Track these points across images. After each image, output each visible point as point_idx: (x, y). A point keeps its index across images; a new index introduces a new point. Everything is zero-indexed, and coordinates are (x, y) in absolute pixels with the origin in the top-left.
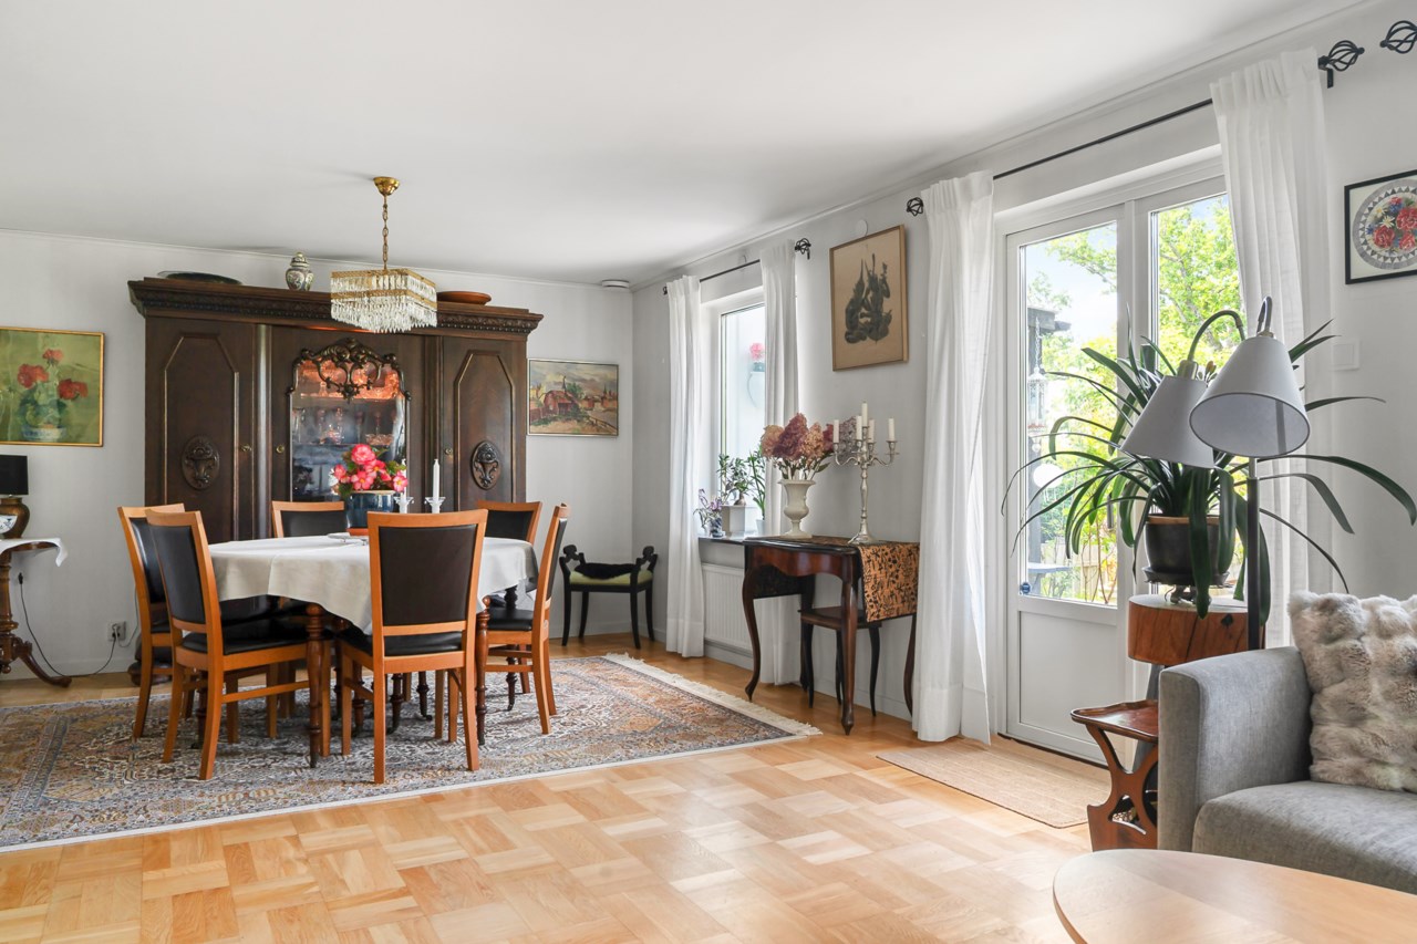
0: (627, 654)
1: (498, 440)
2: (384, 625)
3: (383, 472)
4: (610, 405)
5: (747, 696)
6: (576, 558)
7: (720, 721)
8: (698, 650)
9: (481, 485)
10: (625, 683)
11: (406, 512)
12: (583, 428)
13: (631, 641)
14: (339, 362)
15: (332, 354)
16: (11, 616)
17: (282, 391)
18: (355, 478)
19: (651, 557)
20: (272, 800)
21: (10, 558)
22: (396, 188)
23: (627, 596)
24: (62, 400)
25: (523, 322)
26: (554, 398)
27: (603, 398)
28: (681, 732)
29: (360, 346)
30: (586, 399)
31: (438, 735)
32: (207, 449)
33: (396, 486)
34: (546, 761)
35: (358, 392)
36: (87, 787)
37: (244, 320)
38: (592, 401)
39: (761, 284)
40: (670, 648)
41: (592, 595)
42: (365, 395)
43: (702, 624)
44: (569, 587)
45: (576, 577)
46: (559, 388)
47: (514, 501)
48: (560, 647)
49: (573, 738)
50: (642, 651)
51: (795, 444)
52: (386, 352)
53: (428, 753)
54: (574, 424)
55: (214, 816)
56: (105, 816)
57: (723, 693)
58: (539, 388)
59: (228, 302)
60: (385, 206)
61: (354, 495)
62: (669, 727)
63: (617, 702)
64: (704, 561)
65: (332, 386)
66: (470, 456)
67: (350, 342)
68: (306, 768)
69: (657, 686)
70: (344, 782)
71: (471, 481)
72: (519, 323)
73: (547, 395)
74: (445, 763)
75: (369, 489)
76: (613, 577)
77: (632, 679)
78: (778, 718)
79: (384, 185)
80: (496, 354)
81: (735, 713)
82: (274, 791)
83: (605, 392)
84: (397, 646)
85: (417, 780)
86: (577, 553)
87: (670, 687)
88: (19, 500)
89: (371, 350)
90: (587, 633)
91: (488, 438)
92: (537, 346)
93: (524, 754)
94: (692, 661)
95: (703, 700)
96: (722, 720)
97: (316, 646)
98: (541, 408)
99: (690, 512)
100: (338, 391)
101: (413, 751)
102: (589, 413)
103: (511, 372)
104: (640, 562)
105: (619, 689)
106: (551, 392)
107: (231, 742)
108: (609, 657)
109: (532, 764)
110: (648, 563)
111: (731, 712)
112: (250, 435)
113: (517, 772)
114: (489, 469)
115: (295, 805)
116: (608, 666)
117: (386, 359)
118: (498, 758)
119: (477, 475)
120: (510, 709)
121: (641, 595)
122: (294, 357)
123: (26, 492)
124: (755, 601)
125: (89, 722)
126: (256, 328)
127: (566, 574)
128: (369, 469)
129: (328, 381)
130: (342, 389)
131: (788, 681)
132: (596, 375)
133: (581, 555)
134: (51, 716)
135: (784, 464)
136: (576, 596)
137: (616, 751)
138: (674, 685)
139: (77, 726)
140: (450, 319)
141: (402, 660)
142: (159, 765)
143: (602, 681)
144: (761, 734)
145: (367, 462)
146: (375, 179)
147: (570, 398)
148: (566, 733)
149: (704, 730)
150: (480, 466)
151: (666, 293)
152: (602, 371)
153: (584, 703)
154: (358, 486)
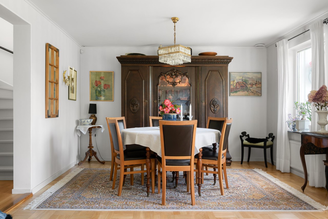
0: (261, 169)
1: (218, 98)
2: (165, 156)
3: (173, 108)
4: (258, 86)
5: (302, 191)
6: (246, 136)
7: (288, 199)
8: (288, 170)
9: (213, 112)
10: (257, 180)
11: (182, 120)
12: (249, 94)
13: (264, 164)
14: (171, 76)
15: (169, 73)
16: (92, 145)
17: (156, 85)
18: (165, 110)
19: (272, 136)
20: (132, 206)
21: (92, 130)
22: (178, 20)
23: (263, 149)
24: (104, 89)
25: (227, 60)
26: (239, 84)
27: (256, 84)
28: (271, 201)
29: (177, 71)
30: (250, 84)
31: (188, 191)
32: (136, 102)
33: (177, 112)
34: (218, 206)
35: (177, 84)
36: (91, 194)
37: (145, 65)
38: (252, 85)
39: (310, 39)
40: (277, 168)
41: (252, 149)
42: (179, 85)
43: (289, 161)
44: (243, 146)
45: (245, 142)
46: (241, 81)
47: (224, 117)
48: (240, 164)
49: (231, 198)
50: (268, 168)
51: (321, 97)
52: (185, 72)
53: (183, 197)
54: (246, 93)
55: (115, 208)
56: (90, 203)
57: (293, 188)
58: (234, 81)
59: (141, 60)
60: (175, 26)
61: (165, 115)
62: (267, 199)
63: (251, 186)
64: (290, 139)
65: (169, 83)
66: (210, 103)
67: (174, 70)
68: (146, 196)
69: (268, 182)
70: (154, 203)
71: (210, 110)
72: (225, 60)
73: (237, 83)
74: (186, 201)
75: (169, 113)
76: (258, 143)
77: (260, 178)
78: (313, 200)
79: (174, 20)
80: (218, 71)
81: (295, 196)
82: (134, 203)
83: (257, 82)
84: (169, 163)
85: (175, 206)
86: (247, 134)
87: (273, 183)
88: (95, 115)
89: (180, 72)
90: (250, 160)
91: (216, 97)
92: (231, 67)
93: (212, 202)
94: (285, 174)
95: (284, 190)
96: (289, 199)
97: (148, 160)
98: (234, 87)
99: (284, 122)
100: (171, 84)
101: (178, 195)
102: (251, 89)
103: (223, 76)
104: (267, 138)
105: (254, 182)
106: (238, 82)
107: (131, 185)
108: (255, 170)
109: (213, 206)
110: (271, 139)
111: (294, 196)
112: (147, 97)
113: (207, 208)
114: (216, 107)
115: (137, 208)
116: (253, 173)
117: (184, 74)
118: (203, 202)
119: (212, 109)
120: (214, 184)
121: (268, 150)
122: (159, 75)
123: (96, 113)
124: (305, 156)
125: (103, 175)
126: (149, 68)
127: (242, 141)
128: (169, 107)
129: (168, 81)
130: (172, 84)
131: (321, 186)
132: (253, 76)
133: (248, 135)
134: (96, 172)
135: (317, 105)
136: (246, 149)
137: (244, 206)
138: (275, 182)
139: (99, 176)
140: (203, 61)
141: (171, 167)
142: (111, 190)
143: (249, 178)
144: (303, 207)
145: (168, 105)
146: (172, 18)
147: (244, 84)
148: (229, 196)
149: (280, 202)
150: (213, 106)
151: (276, 46)
152: (255, 75)
153: (240, 185)
154: (165, 112)
